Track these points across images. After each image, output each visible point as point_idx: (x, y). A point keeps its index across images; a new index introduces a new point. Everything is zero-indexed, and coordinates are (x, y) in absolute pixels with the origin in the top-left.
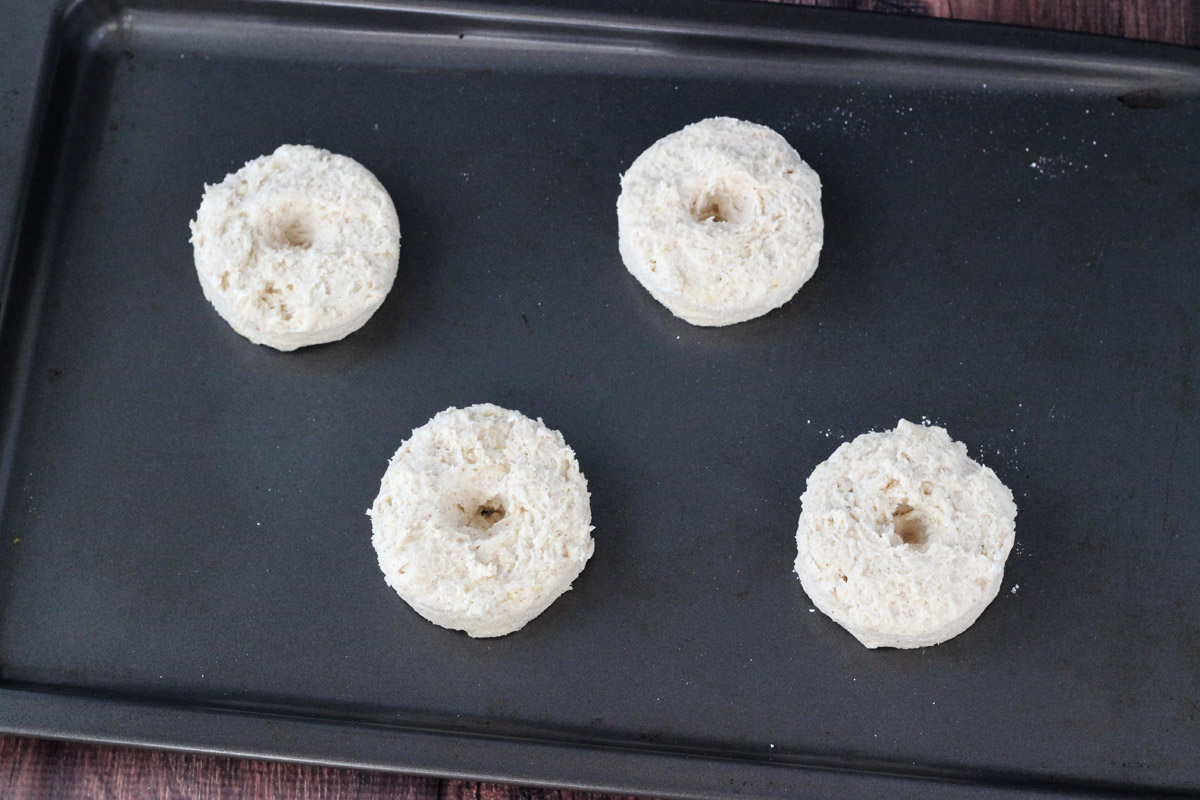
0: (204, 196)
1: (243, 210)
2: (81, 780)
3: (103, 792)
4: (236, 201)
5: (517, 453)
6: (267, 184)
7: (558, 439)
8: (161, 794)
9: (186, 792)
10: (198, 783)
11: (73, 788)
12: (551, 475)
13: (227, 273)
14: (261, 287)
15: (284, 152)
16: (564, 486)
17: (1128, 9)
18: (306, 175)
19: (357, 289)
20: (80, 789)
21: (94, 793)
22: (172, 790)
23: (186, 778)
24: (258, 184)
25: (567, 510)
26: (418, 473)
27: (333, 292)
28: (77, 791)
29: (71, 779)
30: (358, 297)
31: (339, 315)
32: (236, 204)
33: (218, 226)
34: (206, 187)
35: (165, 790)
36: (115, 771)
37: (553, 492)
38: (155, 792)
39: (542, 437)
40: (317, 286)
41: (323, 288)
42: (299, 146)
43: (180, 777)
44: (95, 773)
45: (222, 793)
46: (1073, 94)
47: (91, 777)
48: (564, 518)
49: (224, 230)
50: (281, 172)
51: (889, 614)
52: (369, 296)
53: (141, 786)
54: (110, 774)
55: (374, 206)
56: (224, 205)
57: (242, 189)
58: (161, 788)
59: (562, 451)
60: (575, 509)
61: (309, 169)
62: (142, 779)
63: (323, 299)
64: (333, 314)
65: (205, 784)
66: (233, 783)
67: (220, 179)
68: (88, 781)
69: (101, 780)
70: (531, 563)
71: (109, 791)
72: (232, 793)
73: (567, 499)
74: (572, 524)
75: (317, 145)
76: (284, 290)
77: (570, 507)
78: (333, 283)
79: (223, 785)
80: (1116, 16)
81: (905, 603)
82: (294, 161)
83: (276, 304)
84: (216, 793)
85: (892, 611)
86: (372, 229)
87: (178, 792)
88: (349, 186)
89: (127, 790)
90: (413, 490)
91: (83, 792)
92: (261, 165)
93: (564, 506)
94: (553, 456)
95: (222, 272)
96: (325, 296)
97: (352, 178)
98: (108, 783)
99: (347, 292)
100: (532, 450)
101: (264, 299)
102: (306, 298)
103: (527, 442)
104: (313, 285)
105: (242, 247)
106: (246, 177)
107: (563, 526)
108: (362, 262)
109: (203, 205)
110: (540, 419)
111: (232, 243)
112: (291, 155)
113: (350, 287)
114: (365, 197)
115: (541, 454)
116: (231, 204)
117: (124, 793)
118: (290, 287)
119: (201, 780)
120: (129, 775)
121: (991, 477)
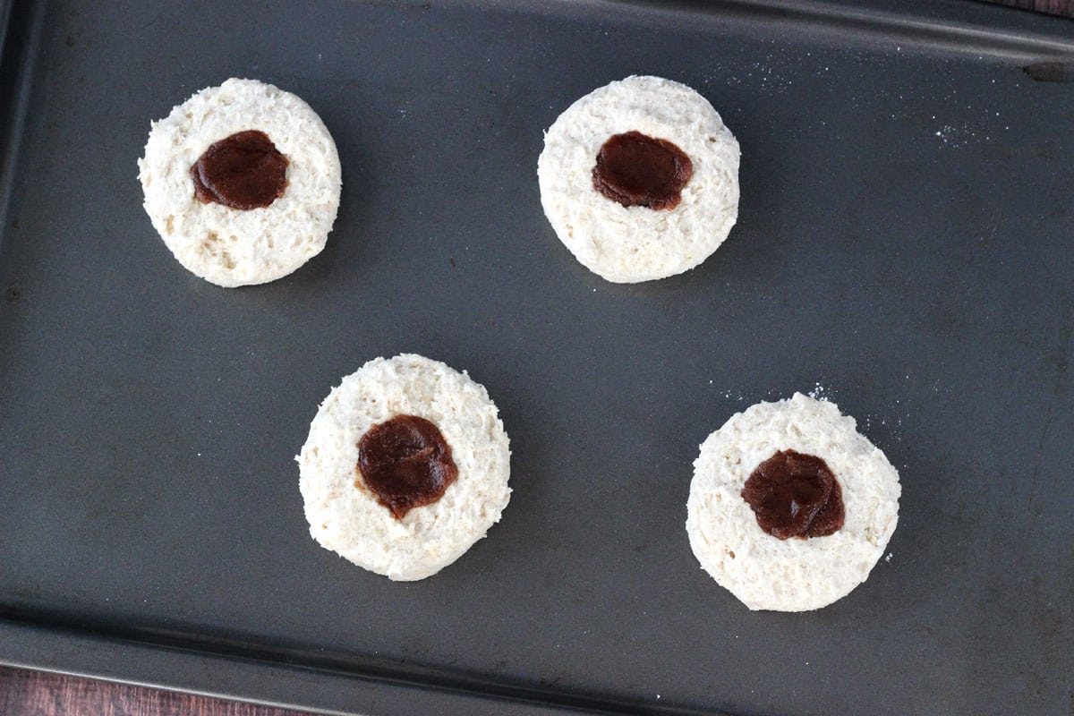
0: (150, 133)
1: (188, 146)
2: (33, 691)
3: (54, 704)
4: (181, 138)
5: (445, 408)
6: (211, 117)
7: (482, 394)
8: (106, 709)
9: (129, 709)
10: (140, 702)
11: (26, 700)
12: (477, 433)
13: (172, 217)
14: (204, 236)
15: (231, 86)
16: (489, 447)
18: (252, 109)
19: (298, 243)
20: (33, 701)
21: (45, 705)
22: (115, 706)
23: (128, 696)
24: (202, 117)
25: (489, 471)
26: (343, 428)
27: (275, 245)
28: (30, 703)
29: (25, 691)
30: (298, 250)
31: (281, 267)
32: (180, 141)
33: (164, 166)
34: (153, 124)
35: (110, 706)
36: (64, 685)
37: (478, 451)
38: (101, 707)
39: (468, 393)
40: (260, 240)
41: (265, 242)
42: (246, 80)
43: (123, 695)
44: (47, 686)
45: (160, 712)
46: (982, 62)
47: (43, 689)
48: (486, 480)
49: (169, 170)
50: (225, 105)
51: (772, 593)
52: (309, 249)
53: (88, 701)
54: (59, 688)
55: (318, 154)
56: (170, 144)
57: (186, 124)
58: (106, 704)
59: (486, 407)
60: (496, 471)
61: (256, 104)
62: (89, 694)
63: (265, 252)
64: (275, 267)
65: (146, 703)
66: (171, 703)
67: (165, 115)
68: (40, 693)
69: (52, 693)
70: (450, 522)
71: (58, 704)
72: (170, 712)
73: (490, 460)
74: (492, 484)
75: (264, 80)
76: (227, 239)
77: (491, 467)
78: (275, 236)
79: (162, 705)
81: (788, 583)
82: (240, 94)
83: (219, 252)
84: (155, 712)
85: (775, 590)
86: (315, 178)
87: (120, 709)
88: (297, 128)
89: (76, 704)
90: (336, 445)
91: (36, 703)
92: (207, 98)
93: (487, 468)
94: (479, 411)
95: (167, 215)
96: (267, 250)
97: (300, 121)
98: (58, 696)
99: (288, 246)
100: (459, 405)
101: (207, 245)
102: (250, 252)
103: (453, 397)
104: (255, 239)
105: (186, 192)
106: (192, 110)
107: (483, 488)
108: (304, 215)
109: (150, 140)
110: (465, 372)
111: (177, 186)
112: (238, 89)
113: (292, 240)
114: (311, 142)
115: (467, 410)
116: (176, 141)
117: (73, 707)
118: (234, 238)
119: (142, 698)
120: (77, 689)
121: (881, 459)
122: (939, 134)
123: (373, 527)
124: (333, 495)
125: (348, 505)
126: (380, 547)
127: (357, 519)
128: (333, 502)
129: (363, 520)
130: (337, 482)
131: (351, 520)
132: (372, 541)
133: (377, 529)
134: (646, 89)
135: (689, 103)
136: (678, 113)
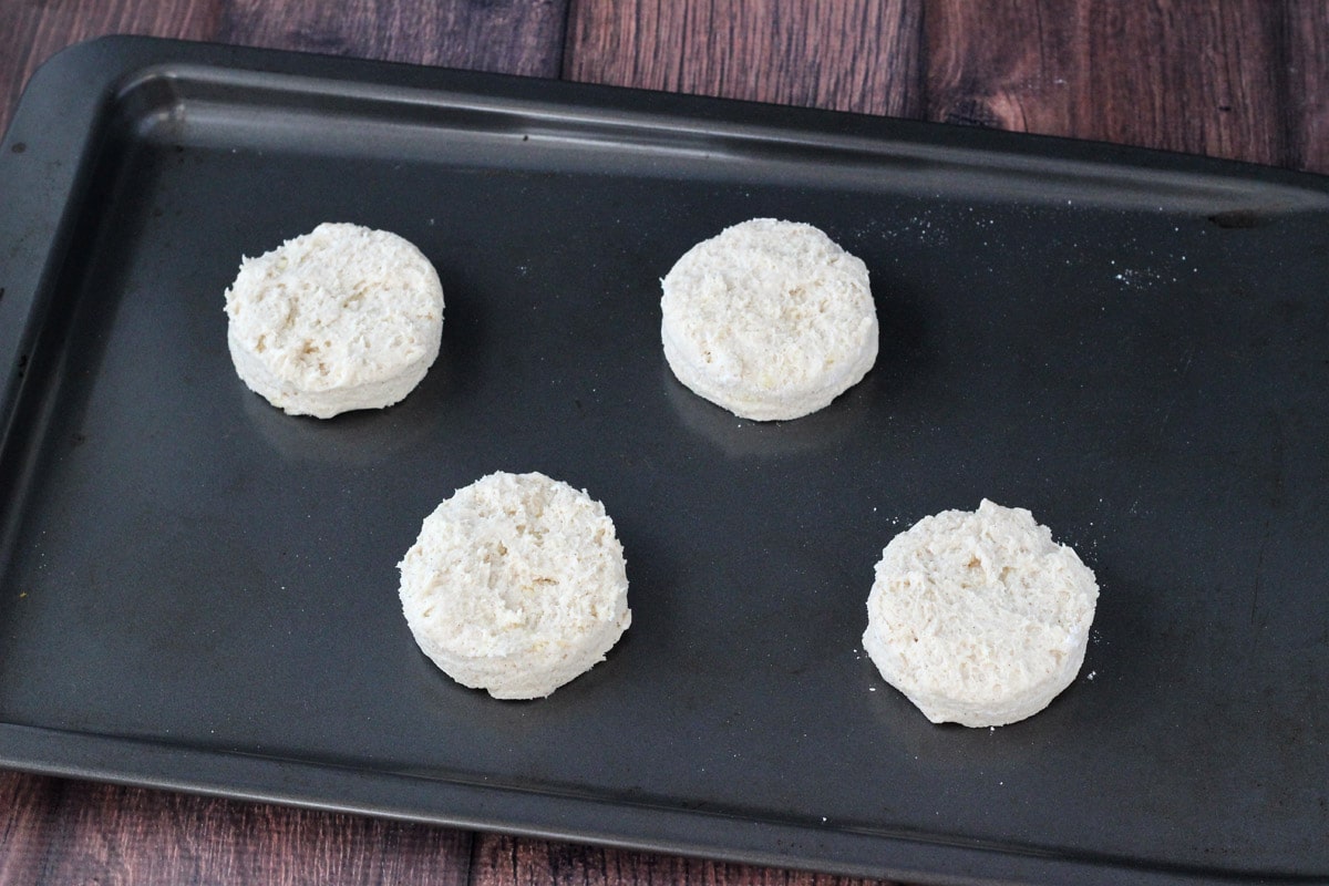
0: (242, 266)
1: (281, 282)
2: (83, 837)
3: (106, 849)
4: (275, 273)
5: (553, 521)
6: (308, 262)
7: (598, 509)
8: (170, 852)
9: (197, 850)
10: (210, 841)
11: (73, 846)
12: (583, 542)
13: (263, 337)
14: (300, 345)
15: (323, 230)
16: (595, 552)
17: (1210, 126)
18: (347, 251)
19: (397, 343)
20: (81, 846)
21: (96, 850)
22: (180, 847)
23: (197, 837)
24: (299, 260)
26: (453, 522)
27: (373, 346)
28: (78, 849)
29: (73, 837)
30: (398, 351)
31: (379, 368)
32: (275, 275)
33: (255, 294)
34: (244, 258)
35: (174, 848)
36: (120, 829)
37: (583, 557)
38: (163, 850)
39: (580, 506)
40: (356, 340)
41: (362, 341)
42: (339, 224)
43: (191, 836)
44: (99, 831)
45: (235, 851)
46: (1161, 213)
47: (94, 834)
49: (261, 298)
50: (321, 250)
52: (409, 352)
53: (147, 844)
54: (115, 833)
55: (417, 274)
56: (263, 274)
57: (282, 263)
58: (170, 846)
59: (598, 520)
61: (350, 245)
62: (149, 838)
63: (362, 351)
64: (373, 365)
65: (218, 843)
66: (248, 841)
67: (258, 254)
68: (90, 838)
69: (104, 838)
71: (112, 849)
72: (246, 852)
73: (598, 563)
75: (357, 223)
76: (322, 347)
77: (601, 570)
78: (372, 337)
79: (237, 844)
80: (1198, 132)
82: (334, 239)
83: (315, 363)
84: (229, 851)
86: (413, 295)
87: (188, 850)
88: (391, 256)
89: (132, 848)
90: (444, 537)
91: (85, 849)
92: (301, 243)
93: (595, 569)
94: (590, 524)
95: (259, 334)
96: (364, 349)
97: (394, 249)
98: (112, 840)
99: (387, 346)
100: (568, 516)
101: (303, 359)
102: (344, 351)
103: (563, 509)
104: (351, 339)
105: (279, 312)
106: (285, 255)
107: (591, 587)
108: (403, 319)
109: (239, 276)
110: (585, 490)
111: (269, 309)
112: (332, 233)
113: (391, 341)
114: (407, 266)
116: (270, 275)
117: (129, 851)
118: (328, 344)
119: (213, 838)
120: (135, 833)
121: (1071, 557)
122: (1120, 277)
123: (482, 614)
124: (438, 583)
125: (457, 589)
126: (485, 632)
127: (465, 604)
128: (439, 590)
129: (472, 604)
130: (444, 569)
131: (458, 604)
132: (479, 628)
133: (486, 617)
134: (761, 230)
135: (805, 236)
136: (795, 247)
